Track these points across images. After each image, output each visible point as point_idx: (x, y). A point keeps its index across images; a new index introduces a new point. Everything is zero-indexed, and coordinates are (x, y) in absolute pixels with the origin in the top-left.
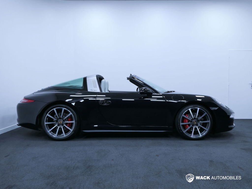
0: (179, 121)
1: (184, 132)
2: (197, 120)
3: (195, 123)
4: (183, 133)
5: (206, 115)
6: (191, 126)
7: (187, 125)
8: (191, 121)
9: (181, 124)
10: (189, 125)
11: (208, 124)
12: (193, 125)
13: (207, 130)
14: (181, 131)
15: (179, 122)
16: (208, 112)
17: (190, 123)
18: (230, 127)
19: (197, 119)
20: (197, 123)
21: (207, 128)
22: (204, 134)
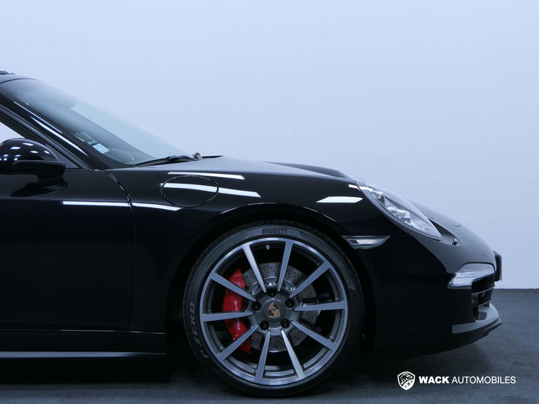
0: (192, 304)
1: (222, 355)
2: (285, 299)
3: (277, 314)
4: (213, 363)
5: (328, 272)
6: (255, 327)
7: (238, 325)
8: (256, 306)
9: (205, 317)
10: (246, 322)
11: (337, 316)
12: (265, 325)
13: (332, 345)
14: (206, 353)
15: (193, 311)
16: (336, 260)
17: (247, 313)
18: (458, 329)
19: (284, 293)
20: (283, 313)
21: (333, 341)
22: (317, 368)
